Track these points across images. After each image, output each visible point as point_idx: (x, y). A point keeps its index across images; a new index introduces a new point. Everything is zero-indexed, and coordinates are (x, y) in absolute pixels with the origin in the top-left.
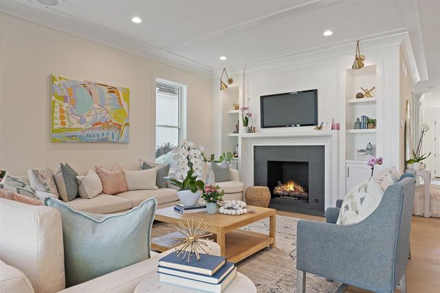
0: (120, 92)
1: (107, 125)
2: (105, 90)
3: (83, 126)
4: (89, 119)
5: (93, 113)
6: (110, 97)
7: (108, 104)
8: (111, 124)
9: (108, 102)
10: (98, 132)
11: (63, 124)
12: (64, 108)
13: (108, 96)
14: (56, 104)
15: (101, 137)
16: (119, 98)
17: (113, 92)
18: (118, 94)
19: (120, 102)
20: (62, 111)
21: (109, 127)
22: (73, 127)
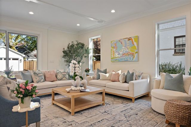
0: (133, 39)
1: (128, 54)
2: (127, 40)
3: (119, 56)
4: (121, 53)
5: (122, 50)
6: (129, 42)
7: (128, 46)
8: (129, 53)
9: (128, 44)
10: (124, 57)
11: (114, 56)
12: (114, 51)
13: (128, 42)
14: (112, 50)
15: (125, 59)
16: (133, 42)
17: (130, 40)
18: (132, 40)
19: (133, 43)
20: (113, 52)
21: (128, 55)
22: (116, 56)
